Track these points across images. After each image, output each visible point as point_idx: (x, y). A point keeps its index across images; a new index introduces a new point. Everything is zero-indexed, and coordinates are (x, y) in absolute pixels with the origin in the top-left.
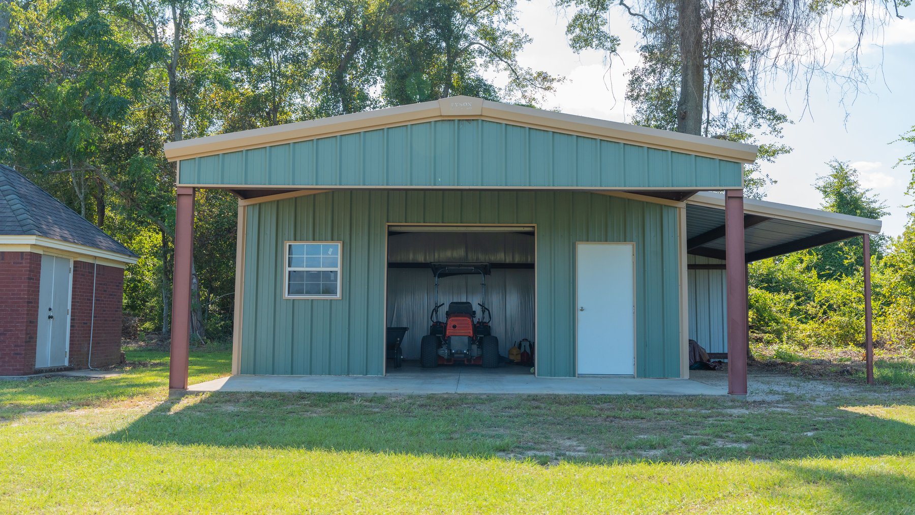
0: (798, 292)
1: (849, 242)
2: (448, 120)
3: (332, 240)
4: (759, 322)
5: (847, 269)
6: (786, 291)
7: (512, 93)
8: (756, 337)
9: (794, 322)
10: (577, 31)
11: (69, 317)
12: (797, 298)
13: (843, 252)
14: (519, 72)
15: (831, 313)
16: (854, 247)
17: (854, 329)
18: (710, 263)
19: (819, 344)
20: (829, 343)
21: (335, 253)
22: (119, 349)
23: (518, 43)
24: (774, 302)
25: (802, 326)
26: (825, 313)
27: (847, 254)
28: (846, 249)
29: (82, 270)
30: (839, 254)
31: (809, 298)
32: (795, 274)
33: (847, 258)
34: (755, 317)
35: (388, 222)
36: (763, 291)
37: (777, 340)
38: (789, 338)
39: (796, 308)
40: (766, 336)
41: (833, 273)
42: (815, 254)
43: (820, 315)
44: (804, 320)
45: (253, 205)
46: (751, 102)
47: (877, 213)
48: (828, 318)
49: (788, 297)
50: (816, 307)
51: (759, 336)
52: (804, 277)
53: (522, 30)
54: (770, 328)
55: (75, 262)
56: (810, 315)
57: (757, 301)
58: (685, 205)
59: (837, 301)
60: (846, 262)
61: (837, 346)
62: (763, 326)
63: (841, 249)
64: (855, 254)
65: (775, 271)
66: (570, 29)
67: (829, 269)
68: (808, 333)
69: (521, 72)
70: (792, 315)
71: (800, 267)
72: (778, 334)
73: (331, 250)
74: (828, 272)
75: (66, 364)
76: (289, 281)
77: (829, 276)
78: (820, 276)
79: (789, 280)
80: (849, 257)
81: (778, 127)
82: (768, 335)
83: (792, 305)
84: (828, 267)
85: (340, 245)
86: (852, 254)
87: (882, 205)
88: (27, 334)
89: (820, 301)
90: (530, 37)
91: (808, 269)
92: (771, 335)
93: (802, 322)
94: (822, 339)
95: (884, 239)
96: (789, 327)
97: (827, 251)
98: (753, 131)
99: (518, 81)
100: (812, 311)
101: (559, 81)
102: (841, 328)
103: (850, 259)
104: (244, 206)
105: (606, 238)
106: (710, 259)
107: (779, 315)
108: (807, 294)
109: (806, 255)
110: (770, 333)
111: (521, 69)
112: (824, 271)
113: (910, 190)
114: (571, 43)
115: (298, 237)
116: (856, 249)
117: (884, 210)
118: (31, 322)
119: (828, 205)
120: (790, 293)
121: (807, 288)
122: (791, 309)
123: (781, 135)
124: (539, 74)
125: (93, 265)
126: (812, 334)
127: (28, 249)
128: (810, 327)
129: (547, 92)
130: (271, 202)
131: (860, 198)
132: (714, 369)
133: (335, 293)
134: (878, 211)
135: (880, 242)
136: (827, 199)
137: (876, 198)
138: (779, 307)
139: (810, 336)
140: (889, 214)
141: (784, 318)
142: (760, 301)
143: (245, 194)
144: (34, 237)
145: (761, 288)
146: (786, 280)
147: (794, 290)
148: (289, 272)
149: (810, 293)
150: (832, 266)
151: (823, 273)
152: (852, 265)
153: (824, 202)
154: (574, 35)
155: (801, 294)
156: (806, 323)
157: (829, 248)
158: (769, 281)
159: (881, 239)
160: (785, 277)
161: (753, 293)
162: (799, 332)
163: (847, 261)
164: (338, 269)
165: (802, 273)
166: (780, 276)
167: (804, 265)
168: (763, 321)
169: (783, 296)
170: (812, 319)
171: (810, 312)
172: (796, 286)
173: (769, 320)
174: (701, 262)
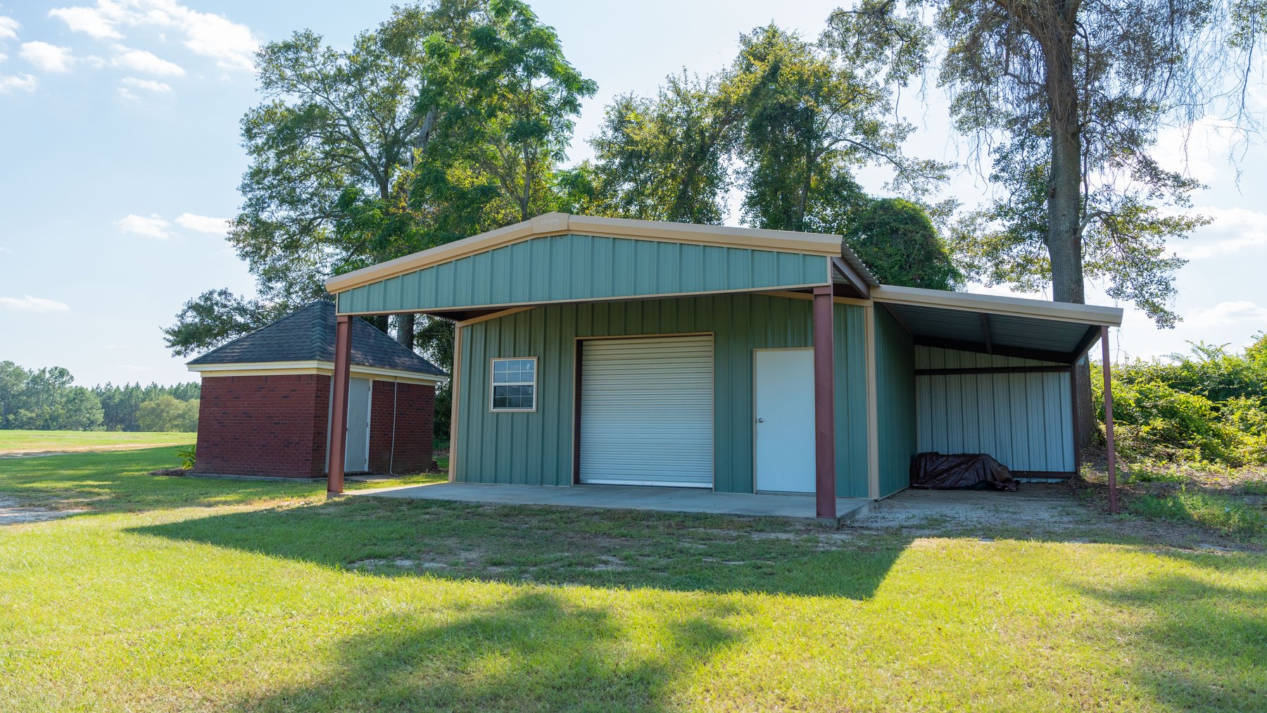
2: (541, 237)
3: (530, 356)
7: (901, 186)
8: (1168, 453)
10: (963, 110)
11: (368, 429)
14: (906, 164)
18: (1027, 365)
21: (532, 368)
22: (430, 457)
23: (901, 132)
29: (381, 389)
35: (576, 336)
45: (468, 326)
46: (1149, 169)
53: (905, 119)
55: (374, 382)
58: (872, 304)
66: (954, 110)
69: (907, 163)
73: (529, 365)
75: (366, 469)
76: (495, 395)
81: (1185, 195)
85: (535, 360)
88: (314, 443)
90: (913, 126)
98: (1155, 202)
99: (904, 172)
101: (950, 168)
104: (460, 328)
105: (783, 344)
106: (1027, 360)
111: (907, 160)
114: (957, 125)
115: (502, 355)
118: (318, 433)
123: (1190, 204)
124: (928, 163)
125: (394, 383)
127: (314, 372)
129: (940, 183)
130: (481, 323)
132: (1002, 490)
133: (531, 406)
143: (461, 315)
144: (316, 362)
148: (495, 387)
154: (960, 116)
164: (534, 383)
174: (1015, 365)
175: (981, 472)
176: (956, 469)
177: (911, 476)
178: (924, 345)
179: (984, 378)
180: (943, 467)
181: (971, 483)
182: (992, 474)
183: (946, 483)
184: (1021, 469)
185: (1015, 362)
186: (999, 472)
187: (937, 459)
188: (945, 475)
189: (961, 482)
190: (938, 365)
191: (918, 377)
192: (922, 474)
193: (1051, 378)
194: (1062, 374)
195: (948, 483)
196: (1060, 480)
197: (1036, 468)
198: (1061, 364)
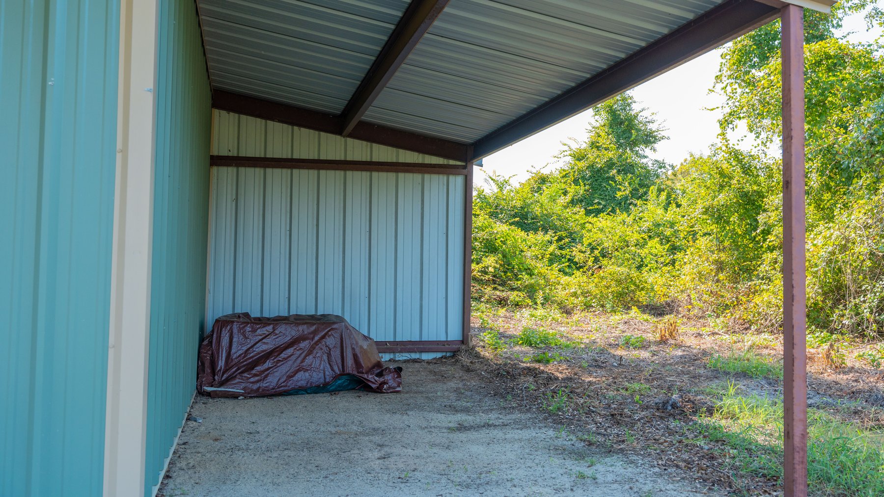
0: (560, 231)
1: (623, 170)
4: (505, 272)
5: (620, 204)
6: (545, 230)
8: (499, 297)
9: (553, 273)
12: (560, 239)
13: (615, 182)
15: (604, 262)
16: (630, 176)
17: (635, 284)
19: (588, 307)
20: (603, 306)
24: (529, 244)
25: (565, 279)
26: (596, 260)
27: (621, 185)
28: (619, 178)
30: (610, 185)
31: (574, 240)
32: (557, 209)
33: (619, 190)
34: (498, 266)
36: (513, 227)
37: (529, 301)
38: (546, 299)
39: (558, 252)
40: (513, 296)
41: (603, 208)
42: (582, 184)
43: (590, 263)
44: (567, 270)
47: (655, 137)
48: (600, 267)
49: (547, 237)
50: (585, 252)
51: (504, 294)
52: (567, 213)
54: (519, 282)
56: (576, 263)
57: (504, 243)
59: (614, 243)
60: (619, 195)
61: (614, 311)
62: (510, 280)
63: (613, 178)
64: (630, 184)
65: (532, 203)
67: (599, 204)
68: (573, 290)
70: (551, 262)
71: (563, 200)
72: (531, 291)
74: (596, 207)
77: (597, 212)
78: (588, 213)
79: (549, 215)
80: (623, 189)
82: (516, 293)
83: (552, 248)
84: (596, 201)
86: (627, 184)
87: (661, 126)
89: (590, 244)
91: (573, 202)
92: (520, 294)
93: (566, 274)
94: (592, 300)
95: (664, 167)
96: (547, 280)
97: (596, 180)
100: (579, 257)
102: (619, 282)
103: (624, 191)
107: (533, 263)
108: (571, 234)
109: (571, 185)
110: (520, 291)
112: (592, 205)
113: (717, 85)
116: (631, 178)
117: (663, 133)
119: (598, 125)
120: (550, 232)
121: (572, 226)
122: (550, 254)
126: (579, 292)
128: (577, 280)
131: (636, 117)
134: (655, 133)
135: (659, 170)
136: (597, 117)
137: (654, 117)
138: (535, 251)
139: (575, 295)
140: (668, 138)
141: (540, 267)
142: (508, 242)
145: (511, 224)
146: (546, 215)
147: (556, 229)
149: (575, 232)
150: (602, 199)
151: (591, 208)
152: (626, 198)
153: (593, 121)
155: (564, 234)
156: (571, 275)
157: (599, 176)
158: (524, 216)
159: (660, 168)
160: (545, 212)
161: (499, 230)
162: (560, 287)
163: (621, 194)
165: (566, 207)
166: (537, 210)
167: (569, 198)
168: (512, 272)
169: (541, 237)
170: (578, 269)
171: (576, 260)
172: (558, 223)
173: (520, 270)
174: (383, 159)
175: (336, 354)
176: (290, 351)
177: (200, 370)
178: (229, 109)
179: (331, 177)
180: (265, 347)
181: (317, 378)
182: (355, 357)
183: (270, 379)
184: (406, 338)
185: (383, 153)
186: (365, 352)
187: (254, 331)
188: (268, 364)
189: (300, 375)
190: (252, 150)
191: (215, 169)
192: (221, 364)
193: (435, 182)
194: (452, 178)
195: (272, 381)
196: (439, 355)
197: (404, 335)
198: (452, 162)
